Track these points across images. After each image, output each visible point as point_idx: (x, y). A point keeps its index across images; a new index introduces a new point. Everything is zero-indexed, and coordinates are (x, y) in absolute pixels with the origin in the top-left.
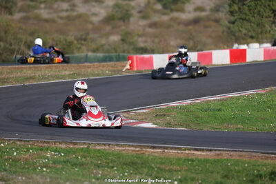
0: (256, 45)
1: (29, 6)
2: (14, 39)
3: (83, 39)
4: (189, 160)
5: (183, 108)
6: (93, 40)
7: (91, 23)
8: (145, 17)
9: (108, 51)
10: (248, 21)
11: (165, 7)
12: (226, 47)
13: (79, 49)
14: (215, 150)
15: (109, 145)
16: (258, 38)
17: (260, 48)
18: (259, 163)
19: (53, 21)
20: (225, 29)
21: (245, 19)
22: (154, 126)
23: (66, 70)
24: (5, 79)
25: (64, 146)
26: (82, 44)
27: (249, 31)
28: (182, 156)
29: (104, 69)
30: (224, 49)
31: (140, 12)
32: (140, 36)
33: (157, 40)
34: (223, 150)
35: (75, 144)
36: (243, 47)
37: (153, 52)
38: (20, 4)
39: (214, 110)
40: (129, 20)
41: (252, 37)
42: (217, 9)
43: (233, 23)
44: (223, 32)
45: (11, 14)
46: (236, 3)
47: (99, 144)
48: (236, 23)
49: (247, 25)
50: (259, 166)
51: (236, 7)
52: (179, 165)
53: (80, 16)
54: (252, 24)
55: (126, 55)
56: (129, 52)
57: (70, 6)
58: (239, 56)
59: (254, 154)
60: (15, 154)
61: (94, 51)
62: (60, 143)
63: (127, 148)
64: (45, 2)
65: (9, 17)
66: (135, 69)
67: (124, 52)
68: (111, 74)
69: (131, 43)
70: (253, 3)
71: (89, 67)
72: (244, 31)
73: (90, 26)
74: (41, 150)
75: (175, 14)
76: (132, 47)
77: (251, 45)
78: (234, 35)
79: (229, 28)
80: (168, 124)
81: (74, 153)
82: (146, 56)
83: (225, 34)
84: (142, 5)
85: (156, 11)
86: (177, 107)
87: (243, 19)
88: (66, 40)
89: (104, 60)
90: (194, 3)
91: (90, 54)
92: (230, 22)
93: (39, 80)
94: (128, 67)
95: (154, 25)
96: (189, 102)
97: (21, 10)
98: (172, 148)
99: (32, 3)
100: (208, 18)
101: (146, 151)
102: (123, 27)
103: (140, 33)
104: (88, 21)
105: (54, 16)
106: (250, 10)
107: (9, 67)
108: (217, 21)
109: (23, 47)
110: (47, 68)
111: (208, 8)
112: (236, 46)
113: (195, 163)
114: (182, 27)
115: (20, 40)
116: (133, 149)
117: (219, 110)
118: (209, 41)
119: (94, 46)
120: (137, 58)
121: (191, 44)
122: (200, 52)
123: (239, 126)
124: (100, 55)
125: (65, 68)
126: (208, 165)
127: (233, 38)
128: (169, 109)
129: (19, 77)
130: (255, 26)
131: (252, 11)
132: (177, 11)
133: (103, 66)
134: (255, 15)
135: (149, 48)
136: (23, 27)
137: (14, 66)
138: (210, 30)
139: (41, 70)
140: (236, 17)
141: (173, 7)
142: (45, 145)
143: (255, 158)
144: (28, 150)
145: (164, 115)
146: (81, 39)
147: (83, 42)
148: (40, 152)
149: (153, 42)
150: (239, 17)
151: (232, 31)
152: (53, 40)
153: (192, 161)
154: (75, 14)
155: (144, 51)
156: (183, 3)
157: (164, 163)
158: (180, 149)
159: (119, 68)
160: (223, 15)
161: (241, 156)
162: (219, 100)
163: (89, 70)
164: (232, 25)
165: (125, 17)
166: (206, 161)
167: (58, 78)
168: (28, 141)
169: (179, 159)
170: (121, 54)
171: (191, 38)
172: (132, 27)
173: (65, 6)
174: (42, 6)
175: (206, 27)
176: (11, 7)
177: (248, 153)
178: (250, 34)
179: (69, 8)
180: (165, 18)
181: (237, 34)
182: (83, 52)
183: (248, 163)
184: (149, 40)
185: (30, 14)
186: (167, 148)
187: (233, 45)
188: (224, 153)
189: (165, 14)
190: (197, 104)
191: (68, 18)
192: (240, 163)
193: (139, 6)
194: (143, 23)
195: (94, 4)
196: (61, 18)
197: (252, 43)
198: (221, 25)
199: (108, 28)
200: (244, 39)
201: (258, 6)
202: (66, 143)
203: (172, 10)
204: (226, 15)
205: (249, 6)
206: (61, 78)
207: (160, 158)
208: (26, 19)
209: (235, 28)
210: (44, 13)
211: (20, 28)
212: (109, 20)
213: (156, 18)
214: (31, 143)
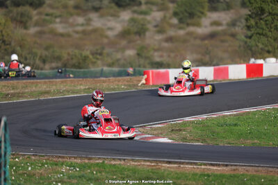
0: (273, 60)
1: (44, 20)
2: (29, 54)
3: (98, 54)
4: (205, 175)
5: (199, 123)
6: (108, 55)
7: (107, 37)
8: (161, 31)
9: (124, 66)
10: (265, 35)
11: (181, 21)
12: (242, 62)
13: (94, 63)
14: (232, 165)
15: (124, 160)
16: (274, 52)
17: (277, 62)
18: (276, 178)
19: (69, 35)
20: (242, 44)
21: (262, 34)
22: (170, 141)
23: (81, 84)
24: (19, 93)
25: (79, 161)
26: (97, 59)
27: (266, 46)
28: (198, 171)
29: (120, 83)
30: (240, 63)
31: (156, 26)
32: (155, 50)
33: (172, 55)
34: (240, 165)
35: (90, 159)
36: (260, 61)
37: (169, 66)
38: (35, 18)
39: (230, 125)
40: (144, 35)
41: (269, 52)
42: (233, 24)
43: (250, 37)
44: (240, 46)
45: (26, 28)
46: (253, 18)
47: (114, 159)
48: (253, 38)
49: (264, 39)
50: (275, 181)
51: (252, 22)
52: (195, 180)
53: (95, 31)
54: (269, 39)
55: (142, 69)
56: (144, 67)
57: (86, 20)
58: (255, 70)
59: (271, 169)
60: (30, 169)
61: (110, 65)
62: (75, 158)
63: (142, 163)
64: (60, 16)
65: (25, 31)
66: (151, 84)
67: (139, 66)
68: (127, 89)
69: (147, 58)
70: (269, 18)
71: (104, 82)
72: (260, 46)
73: (105, 41)
74: (56, 165)
75: (191, 29)
76: (148, 61)
77: (268, 60)
78: (251, 50)
79: (246, 43)
80: (184, 139)
81: (89, 168)
82: (162, 70)
83: (242, 48)
84: (158, 19)
85: (172, 26)
86: (193, 122)
87: (259, 34)
88: (81, 55)
89: (120, 74)
90: (210, 18)
91: (105, 69)
92: (246, 37)
93: (54, 94)
94: (144, 81)
95: (170, 39)
96: (205, 116)
97: (36, 24)
98: (188, 163)
99: (47, 18)
100: (224, 33)
101: (162, 166)
102: (139, 42)
103: (156, 47)
104: (103, 36)
105: (70, 30)
106: (267, 24)
107: (24, 81)
108: (233, 35)
109: (38, 62)
110: (62, 82)
111: (224, 22)
112: (252, 61)
113: (211, 178)
114: (198, 42)
115: (35, 54)
116: (148, 164)
117: (236, 125)
118: (225, 55)
119: (110, 61)
120: (152, 72)
121: (207, 59)
122: (217, 67)
123: (256, 141)
124: (116, 69)
125: (80, 82)
126: (224, 180)
127: (249, 52)
128: (185, 123)
129: (35, 92)
130: (272, 41)
131: (269, 26)
132: (194, 25)
133: (119, 81)
134: (272, 30)
135: (165, 62)
136: (38, 41)
137: (29, 81)
138: (226, 44)
139: (56, 85)
140: (253, 32)
141: (189, 21)
142: (60, 159)
143: (272, 174)
144: (43, 165)
145: (180, 130)
146: (97, 54)
147: (98, 56)
148: (55, 167)
149: (169, 56)
150: (256, 32)
151: (248, 46)
152: (69, 54)
153: (208, 176)
154: (90, 28)
155: (160, 65)
156: (199, 17)
157: (179, 178)
158: (196, 164)
159: (135, 82)
160: (239, 30)
161: (257, 171)
162: (235, 115)
163: (105, 85)
164: (248, 40)
165: (141, 32)
166: (222, 176)
167: (73, 93)
168: (43, 156)
169: (195, 174)
170: (137, 69)
171: (207, 52)
172: (148, 41)
173: (80, 20)
174: (58, 20)
175: (222, 41)
176: (27, 21)
177: (264, 169)
178: (266, 49)
179: (84, 22)
180: (181, 32)
181: (253, 49)
182: (98, 66)
183: (264, 178)
184: (165, 54)
185: (45, 29)
186: (183, 163)
187: (249, 60)
188: (240, 168)
189: (180, 28)
190: (213, 119)
191: (84, 32)
192: (256, 179)
193: (155, 20)
194: (159, 37)
195: (110, 18)
196: (77, 32)
197: (268, 57)
198: (237, 39)
199: (124, 43)
200: (260, 54)
201: (275, 21)
202: (81, 158)
203: (188, 25)
204: (242, 29)
205: (266, 21)
206: (77, 93)
207: (176, 173)
208: (41, 33)
209: (252, 42)
210: (60, 28)
211: (35, 43)
212: (125, 34)
213: (171, 33)
214: (46, 157)
